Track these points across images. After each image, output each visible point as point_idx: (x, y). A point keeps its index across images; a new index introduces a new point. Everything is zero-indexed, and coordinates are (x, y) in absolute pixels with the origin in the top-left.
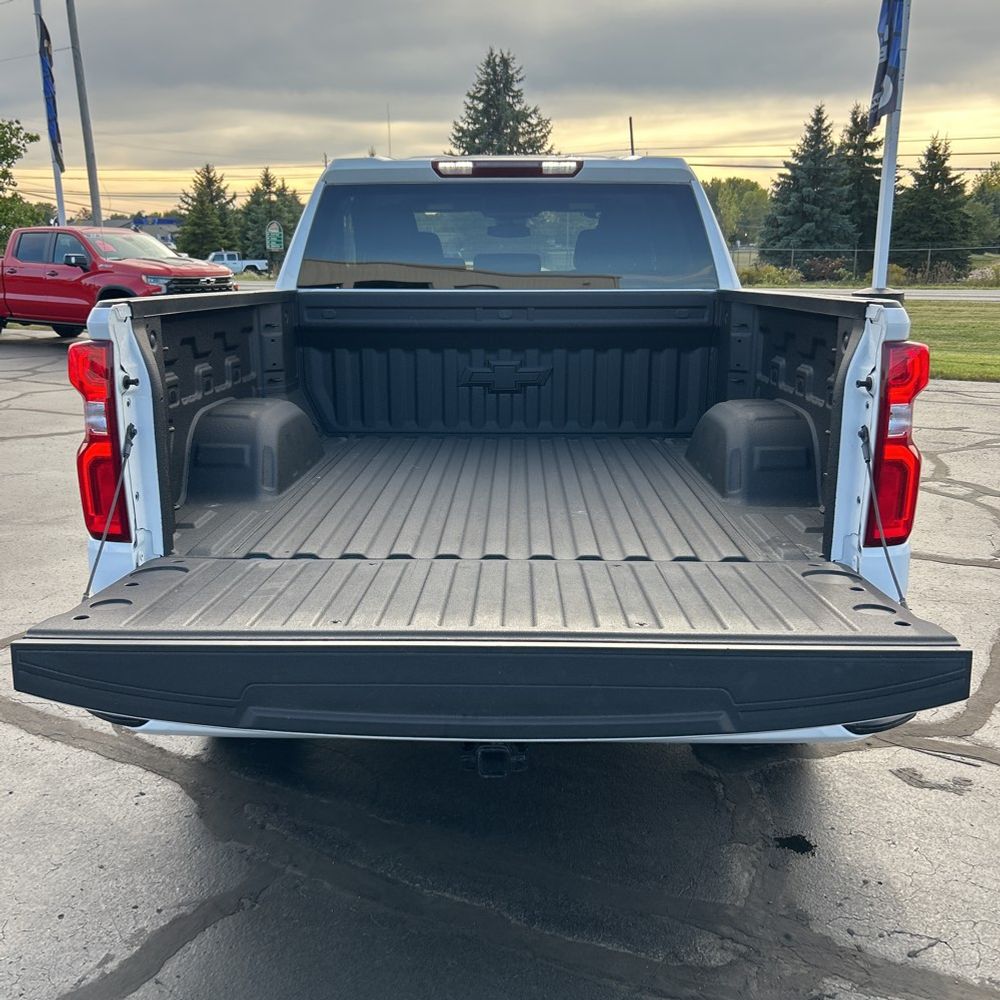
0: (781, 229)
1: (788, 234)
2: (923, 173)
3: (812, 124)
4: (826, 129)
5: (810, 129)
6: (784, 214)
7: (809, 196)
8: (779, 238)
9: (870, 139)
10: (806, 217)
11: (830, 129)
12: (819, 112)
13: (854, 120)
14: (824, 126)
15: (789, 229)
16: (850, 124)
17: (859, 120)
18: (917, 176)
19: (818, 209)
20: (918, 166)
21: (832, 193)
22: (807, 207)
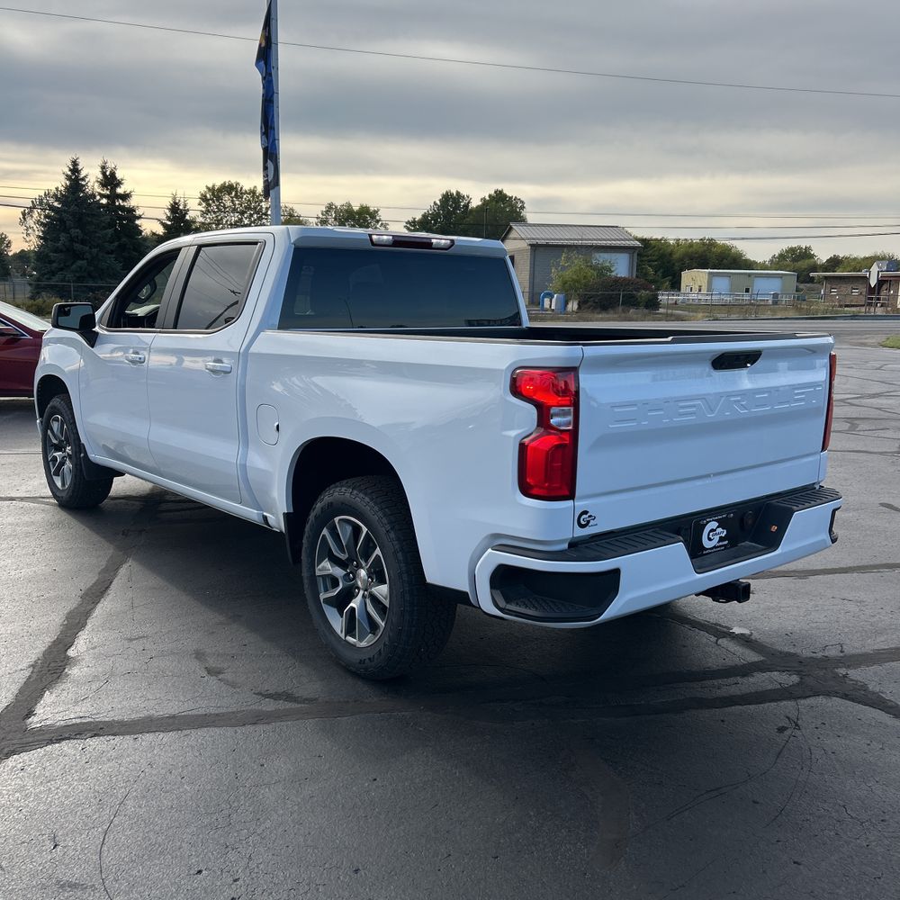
0: (55, 265)
1: (62, 269)
2: (169, 223)
3: (69, 173)
4: (83, 179)
5: (68, 177)
6: (55, 252)
7: (77, 237)
8: (53, 273)
9: (120, 191)
10: (77, 256)
11: (87, 180)
12: (75, 163)
13: (104, 174)
14: (82, 176)
15: (62, 265)
16: (101, 176)
17: (108, 173)
18: (164, 225)
19: (88, 248)
20: (164, 217)
21: (97, 235)
22: (77, 246)
